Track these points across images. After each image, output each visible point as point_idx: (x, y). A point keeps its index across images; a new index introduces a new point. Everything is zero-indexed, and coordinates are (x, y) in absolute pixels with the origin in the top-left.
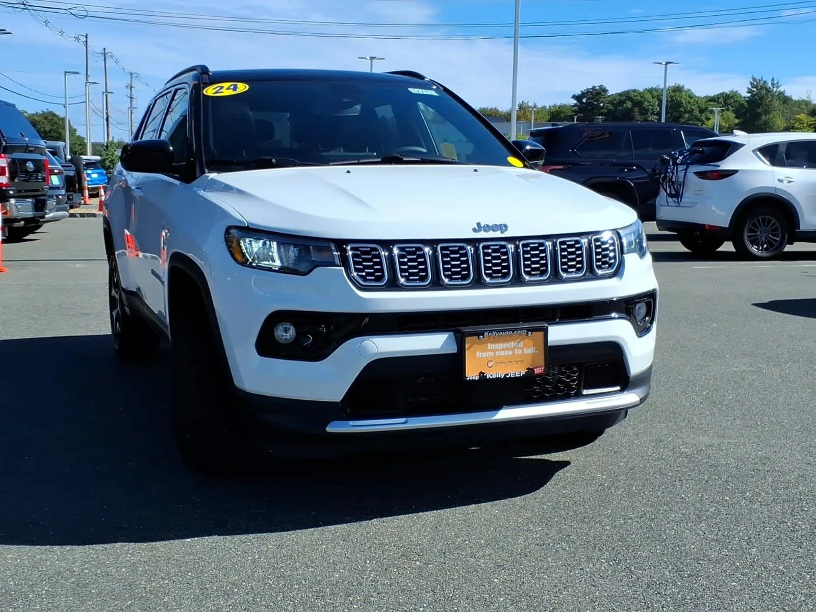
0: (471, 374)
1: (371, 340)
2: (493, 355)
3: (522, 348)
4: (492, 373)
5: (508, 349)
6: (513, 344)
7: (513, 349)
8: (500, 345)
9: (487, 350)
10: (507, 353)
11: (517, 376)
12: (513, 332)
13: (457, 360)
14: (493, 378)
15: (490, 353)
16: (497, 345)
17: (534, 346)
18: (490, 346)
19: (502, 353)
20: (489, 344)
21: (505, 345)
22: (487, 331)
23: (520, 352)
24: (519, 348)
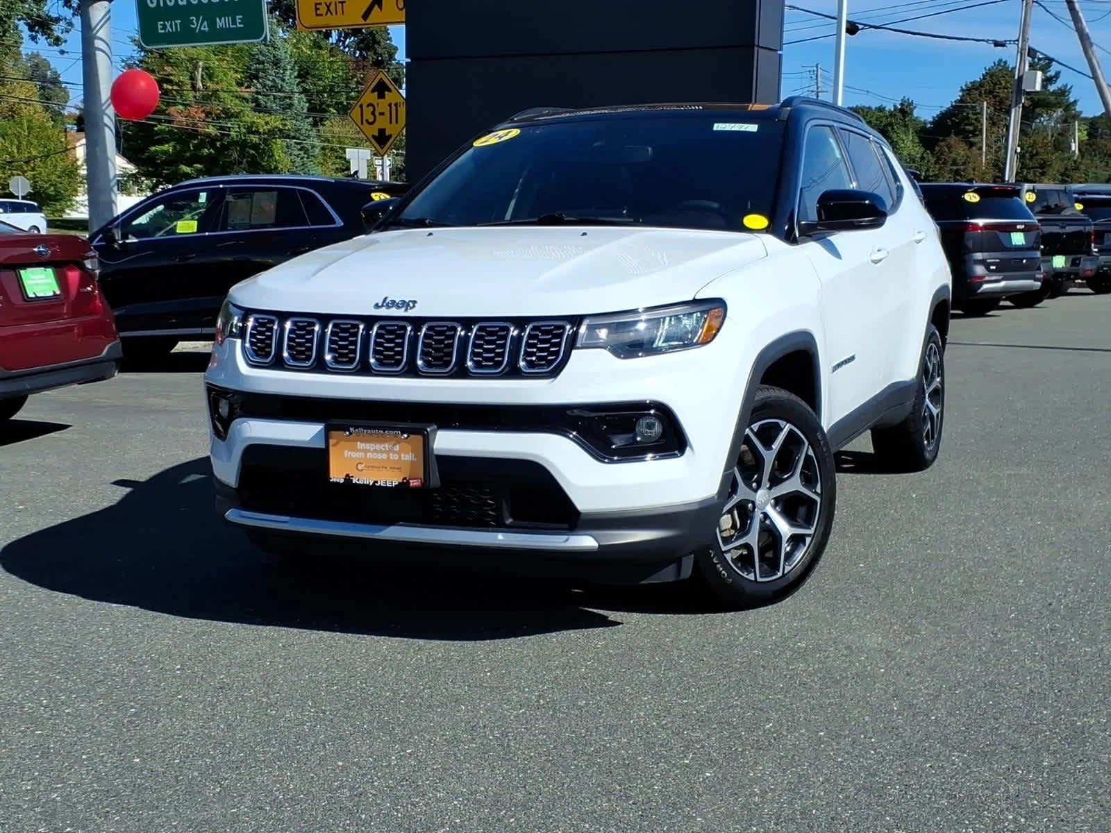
0: (336, 475)
2: (363, 457)
3: (399, 453)
4: (363, 478)
5: (381, 452)
6: (387, 446)
7: (387, 452)
8: (371, 445)
9: (355, 450)
10: (380, 456)
11: (388, 485)
12: (384, 431)
13: (317, 458)
14: (359, 484)
15: (359, 453)
16: (368, 445)
17: (413, 452)
18: (360, 445)
19: (375, 456)
20: (358, 443)
21: (378, 447)
22: (352, 427)
23: (396, 457)
24: (394, 452)
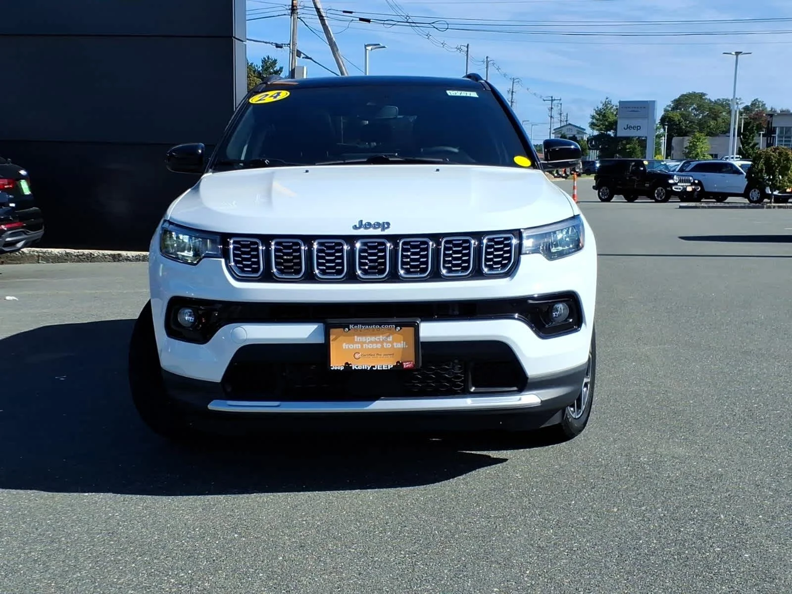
0: (337, 363)
1: (244, 327)
2: (360, 347)
3: (392, 342)
4: (359, 364)
5: (376, 342)
6: (381, 338)
7: (382, 343)
8: (367, 338)
9: (353, 342)
10: (375, 346)
11: (384, 368)
12: (380, 326)
13: (321, 351)
14: (359, 369)
15: (357, 345)
16: (364, 338)
17: (404, 341)
18: (357, 338)
19: (370, 346)
20: (356, 337)
21: (373, 339)
22: (352, 324)
23: (389, 346)
24: (387, 342)
